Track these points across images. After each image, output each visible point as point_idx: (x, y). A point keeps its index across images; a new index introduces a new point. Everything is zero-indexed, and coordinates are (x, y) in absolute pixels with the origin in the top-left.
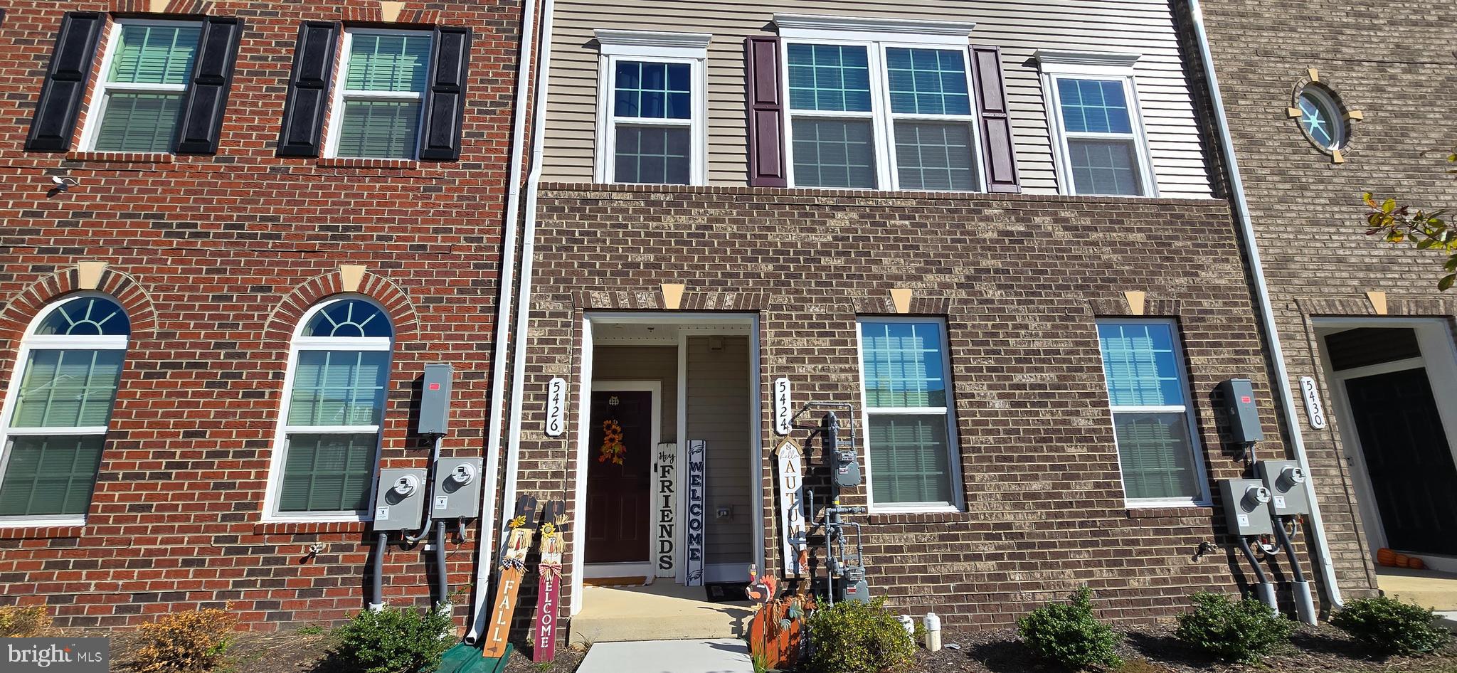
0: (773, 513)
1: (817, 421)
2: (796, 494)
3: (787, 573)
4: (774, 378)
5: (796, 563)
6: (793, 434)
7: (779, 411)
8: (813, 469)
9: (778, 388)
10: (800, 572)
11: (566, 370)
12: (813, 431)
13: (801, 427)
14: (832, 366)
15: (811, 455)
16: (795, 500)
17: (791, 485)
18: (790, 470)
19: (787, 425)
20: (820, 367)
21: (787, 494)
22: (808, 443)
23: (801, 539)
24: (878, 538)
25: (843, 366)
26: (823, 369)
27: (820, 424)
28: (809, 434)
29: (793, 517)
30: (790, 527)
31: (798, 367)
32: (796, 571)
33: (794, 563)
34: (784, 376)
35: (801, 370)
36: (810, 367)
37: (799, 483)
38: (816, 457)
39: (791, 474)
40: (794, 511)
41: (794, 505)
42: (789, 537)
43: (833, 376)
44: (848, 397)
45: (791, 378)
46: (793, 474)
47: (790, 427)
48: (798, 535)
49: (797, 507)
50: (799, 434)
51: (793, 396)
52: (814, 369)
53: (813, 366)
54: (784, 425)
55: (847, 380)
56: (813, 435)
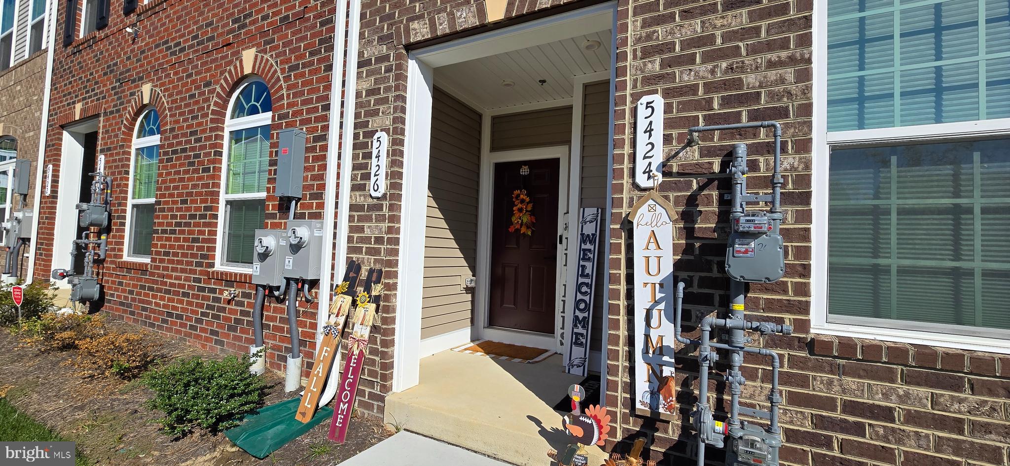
0: (622, 311)
1: (711, 164)
2: (661, 285)
3: (638, 405)
4: (636, 97)
5: (654, 394)
6: (663, 187)
7: (641, 150)
8: (697, 245)
9: (642, 112)
10: (661, 410)
11: (388, 122)
12: (703, 180)
13: (679, 174)
14: (748, 61)
15: (694, 222)
16: (659, 296)
17: (653, 269)
18: (653, 246)
19: (654, 172)
20: (724, 65)
21: (646, 284)
22: (692, 200)
23: (666, 358)
24: (830, 383)
25: (773, 56)
26: (730, 68)
27: (716, 168)
28: (695, 186)
29: (654, 322)
30: (647, 336)
31: (681, 73)
32: (654, 407)
33: (652, 393)
34: (655, 92)
35: (684, 76)
36: (703, 69)
37: (668, 269)
38: (706, 225)
39: (653, 252)
40: (655, 313)
41: (657, 303)
42: (646, 351)
43: (751, 79)
44: (783, 113)
45: (666, 94)
46: (659, 253)
47: (660, 175)
48: (661, 350)
49: (662, 306)
50: (676, 187)
51: (669, 124)
52: (713, 72)
53: (710, 66)
54: (648, 172)
55: (782, 81)
56: (701, 188)
